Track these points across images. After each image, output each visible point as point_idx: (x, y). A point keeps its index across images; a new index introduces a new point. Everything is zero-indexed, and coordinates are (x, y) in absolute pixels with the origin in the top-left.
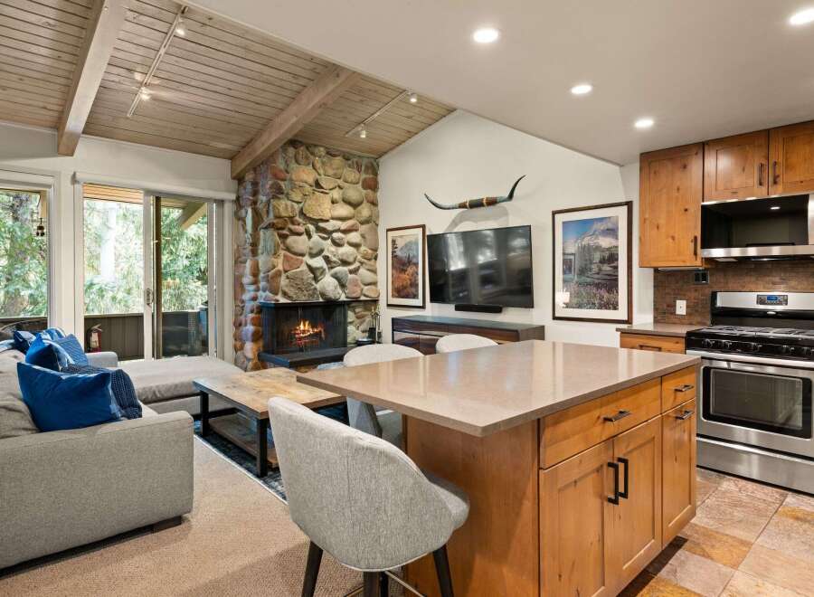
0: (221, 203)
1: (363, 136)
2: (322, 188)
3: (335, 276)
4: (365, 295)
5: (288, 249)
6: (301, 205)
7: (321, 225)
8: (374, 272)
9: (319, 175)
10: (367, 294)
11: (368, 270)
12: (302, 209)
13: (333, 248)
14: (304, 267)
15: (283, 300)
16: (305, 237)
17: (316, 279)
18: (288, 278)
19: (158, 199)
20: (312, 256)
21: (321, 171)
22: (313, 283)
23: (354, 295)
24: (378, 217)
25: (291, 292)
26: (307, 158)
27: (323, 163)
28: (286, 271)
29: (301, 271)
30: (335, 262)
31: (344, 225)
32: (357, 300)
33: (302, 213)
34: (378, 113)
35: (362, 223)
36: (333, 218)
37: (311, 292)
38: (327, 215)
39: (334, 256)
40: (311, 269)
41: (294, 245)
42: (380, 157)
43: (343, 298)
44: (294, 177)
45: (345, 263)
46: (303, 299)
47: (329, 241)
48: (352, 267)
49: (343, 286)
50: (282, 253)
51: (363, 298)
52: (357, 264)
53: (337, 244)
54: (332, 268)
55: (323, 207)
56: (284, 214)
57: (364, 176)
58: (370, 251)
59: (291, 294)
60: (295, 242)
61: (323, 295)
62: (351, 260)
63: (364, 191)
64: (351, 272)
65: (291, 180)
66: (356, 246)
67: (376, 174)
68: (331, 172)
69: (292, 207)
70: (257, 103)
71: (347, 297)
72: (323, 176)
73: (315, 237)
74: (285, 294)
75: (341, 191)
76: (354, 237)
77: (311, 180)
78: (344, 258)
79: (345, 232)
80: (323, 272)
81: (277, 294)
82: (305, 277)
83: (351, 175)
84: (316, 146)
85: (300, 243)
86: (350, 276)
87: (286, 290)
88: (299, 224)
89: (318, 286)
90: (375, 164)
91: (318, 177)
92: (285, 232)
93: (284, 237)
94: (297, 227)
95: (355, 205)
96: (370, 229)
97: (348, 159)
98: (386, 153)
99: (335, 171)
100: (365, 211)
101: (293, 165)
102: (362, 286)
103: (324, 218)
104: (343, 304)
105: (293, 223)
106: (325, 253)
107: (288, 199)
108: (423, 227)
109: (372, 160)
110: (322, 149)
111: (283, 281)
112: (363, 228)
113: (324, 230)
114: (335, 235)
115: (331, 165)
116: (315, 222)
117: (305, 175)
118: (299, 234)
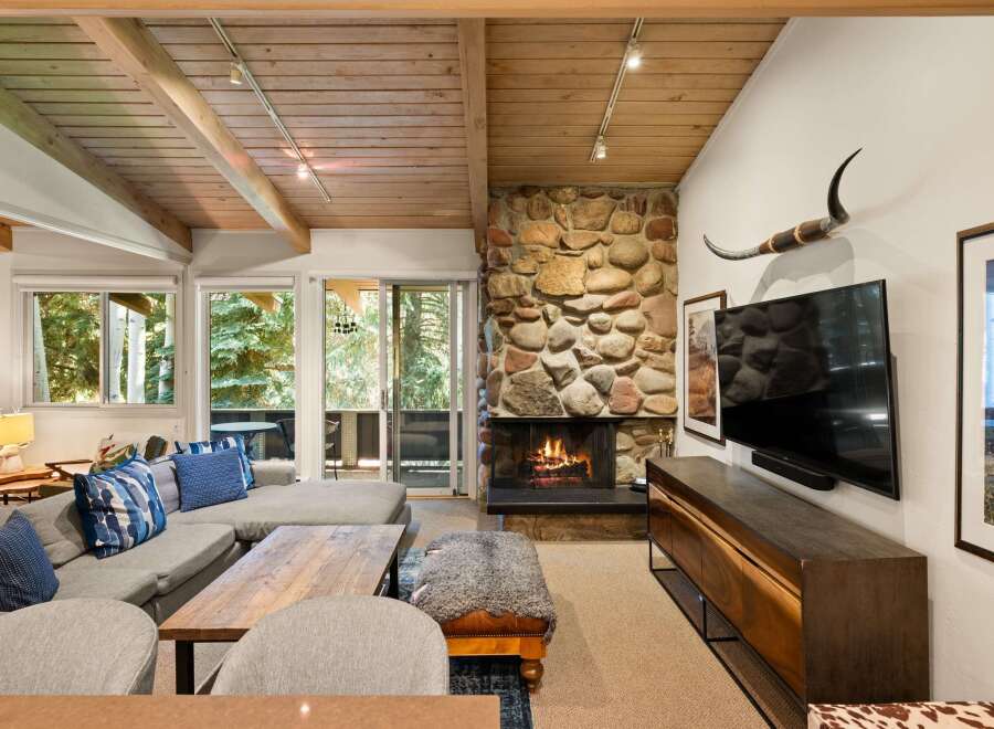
0: (465, 283)
1: (601, 155)
2: (569, 248)
3: (590, 379)
4: (647, 410)
5: (513, 342)
6: (534, 278)
7: (569, 303)
8: (671, 372)
9: (566, 229)
10: (650, 407)
11: (655, 369)
12: (535, 283)
13: (591, 337)
14: (537, 368)
15: (503, 413)
16: (542, 323)
17: (558, 384)
18: (512, 383)
19: (396, 289)
20: (555, 350)
21: (570, 224)
22: (553, 390)
23: (624, 410)
24: (675, 282)
25: (517, 403)
26: (546, 208)
27: (574, 212)
28: (509, 374)
29: (533, 372)
30: (591, 358)
31: (608, 301)
32: (631, 417)
33: (536, 291)
34: (610, 110)
35: (646, 295)
36: (590, 292)
37: (547, 404)
38: (577, 288)
39: (593, 348)
40: (550, 371)
41: (523, 336)
42: (678, 181)
43: (605, 413)
44: (523, 240)
45: (609, 359)
46: (535, 412)
47: (585, 327)
48: (620, 366)
49: (605, 394)
50: (506, 347)
51: (642, 414)
52: (634, 360)
53: (597, 330)
54: (586, 367)
55: (570, 277)
56: (504, 294)
57: (649, 219)
58: (659, 339)
59: (517, 405)
60: (522, 331)
61: (568, 407)
62: (621, 353)
63: (652, 243)
64: (620, 373)
65: (519, 243)
66: (634, 331)
67: (673, 212)
68: (584, 222)
69: (518, 283)
70: (432, 148)
71: (612, 412)
72: (571, 231)
73: (562, 322)
74: (507, 405)
75: (606, 249)
76: (628, 318)
77: (551, 239)
78: (609, 351)
79: (612, 310)
80: (570, 373)
81: (495, 405)
82: (538, 382)
83: (623, 219)
84: (560, 187)
85: (533, 333)
86: (618, 379)
87: (508, 399)
88: (531, 306)
89: (561, 395)
90: (672, 197)
91: (565, 232)
92: (510, 318)
93: (507, 326)
94: (527, 309)
95: (633, 268)
96: (661, 303)
97: (619, 198)
98: (684, 174)
99: (591, 220)
100: (649, 275)
101: (524, 222)
102: (643, 395)
103: (571, 293)
104: (605, 422)
105: (521, 305)
106: (575, 346)
107: (513, 271)
108: (723, 295)
109: (667, 191)
110: (569, 190)
111: (505, 387)
112: (647, 303)
113: (572, 311)
114: (593, 317)
115: (586, 211)
116: (558, 300)
117: (543, 233)
118: (534, 319)
